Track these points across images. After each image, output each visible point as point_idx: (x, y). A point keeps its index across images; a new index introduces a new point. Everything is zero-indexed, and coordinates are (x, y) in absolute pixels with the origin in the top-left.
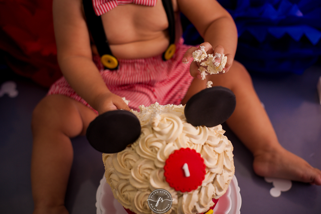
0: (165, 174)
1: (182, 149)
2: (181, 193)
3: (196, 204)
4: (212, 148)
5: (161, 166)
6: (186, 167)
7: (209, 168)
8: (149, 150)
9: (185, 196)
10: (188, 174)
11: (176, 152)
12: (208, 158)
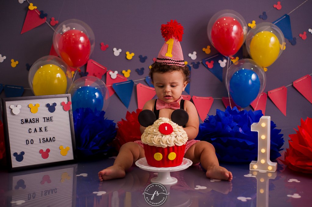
0: (159, 128)
1: (167, 123)
2: (163, 135)
3: (167, 140)
4: (178, 129)
5: (159, 126)
6: (166, 128)
7: (174, 131)
8: (156, 124)
9: (164, 136)
10: (166, 129)
11: (164, 123)
12: (175, 129)
